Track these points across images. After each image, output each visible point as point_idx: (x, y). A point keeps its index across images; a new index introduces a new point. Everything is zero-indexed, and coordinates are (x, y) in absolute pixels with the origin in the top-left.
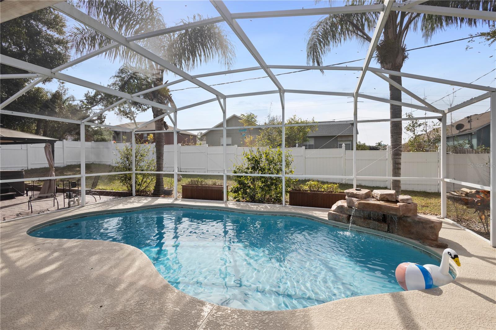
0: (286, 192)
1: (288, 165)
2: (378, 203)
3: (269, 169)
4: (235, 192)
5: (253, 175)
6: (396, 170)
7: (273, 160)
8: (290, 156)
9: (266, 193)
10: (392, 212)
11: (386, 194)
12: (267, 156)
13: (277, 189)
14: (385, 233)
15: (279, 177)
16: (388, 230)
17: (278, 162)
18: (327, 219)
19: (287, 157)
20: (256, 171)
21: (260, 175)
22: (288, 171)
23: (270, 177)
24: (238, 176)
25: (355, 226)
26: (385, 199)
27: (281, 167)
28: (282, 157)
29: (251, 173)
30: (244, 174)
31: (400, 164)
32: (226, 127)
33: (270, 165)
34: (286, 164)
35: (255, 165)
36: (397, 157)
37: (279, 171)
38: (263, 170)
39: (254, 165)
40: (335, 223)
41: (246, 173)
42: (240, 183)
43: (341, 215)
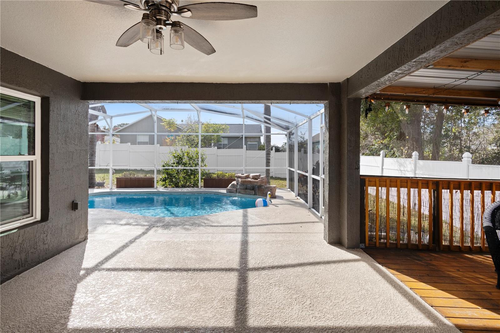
0: (202, 179)
1: (203, 161)
2: (251, 180)
3: (190, 164)
4: (163, 181)
5: (177, 168)
6: (268, 163)
7: (193, 157)
8: (205, 155)
9: (187, 180)
10: (255, 184)
11: (255, 176)
12: (188, 154)
13: (195, 178)
14: (253, 196)
15: (196, 169)
16: (255, 194)
17: (196, 158)
18: (226, 192)
19: (202, 155)
20: (180, 165)
21: (183, 168)
22: (203, 165)
23: (190, 169)
24: (166, 169)
25: (240, 194)
26: (254, 178)
27: (198, 162)
28: (198, 155)
29: (176, 166)
30: (170, 168)
31: (270, 160)
32: (156, 132)
33: (190, 161)
34: (202, 160)
35: (180, 160)
36: (268, 155)
37: (197, 165)
38: (185, 164)
39: (178, 161)
40: (230, 194)
41: (172, 166)
42: (168, 174)
43: (233, 189)
